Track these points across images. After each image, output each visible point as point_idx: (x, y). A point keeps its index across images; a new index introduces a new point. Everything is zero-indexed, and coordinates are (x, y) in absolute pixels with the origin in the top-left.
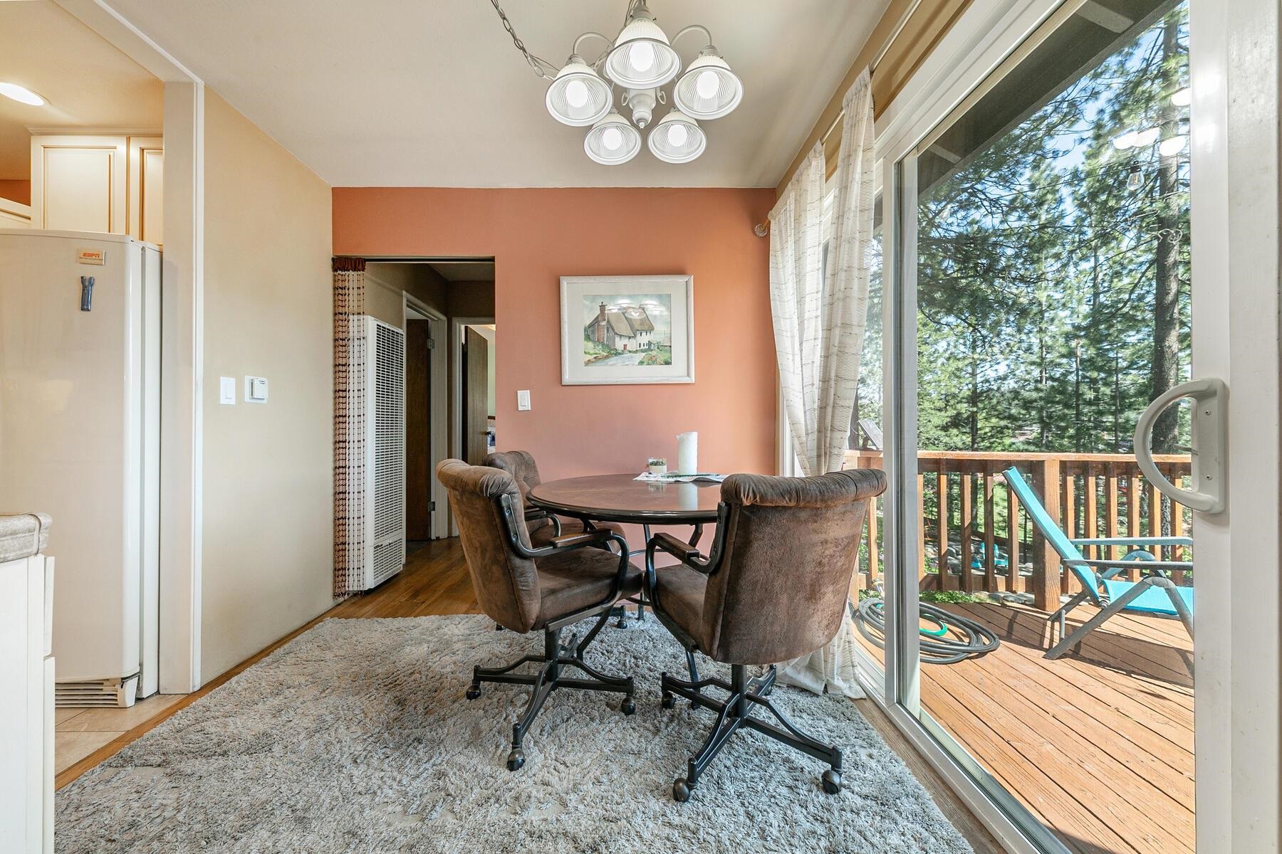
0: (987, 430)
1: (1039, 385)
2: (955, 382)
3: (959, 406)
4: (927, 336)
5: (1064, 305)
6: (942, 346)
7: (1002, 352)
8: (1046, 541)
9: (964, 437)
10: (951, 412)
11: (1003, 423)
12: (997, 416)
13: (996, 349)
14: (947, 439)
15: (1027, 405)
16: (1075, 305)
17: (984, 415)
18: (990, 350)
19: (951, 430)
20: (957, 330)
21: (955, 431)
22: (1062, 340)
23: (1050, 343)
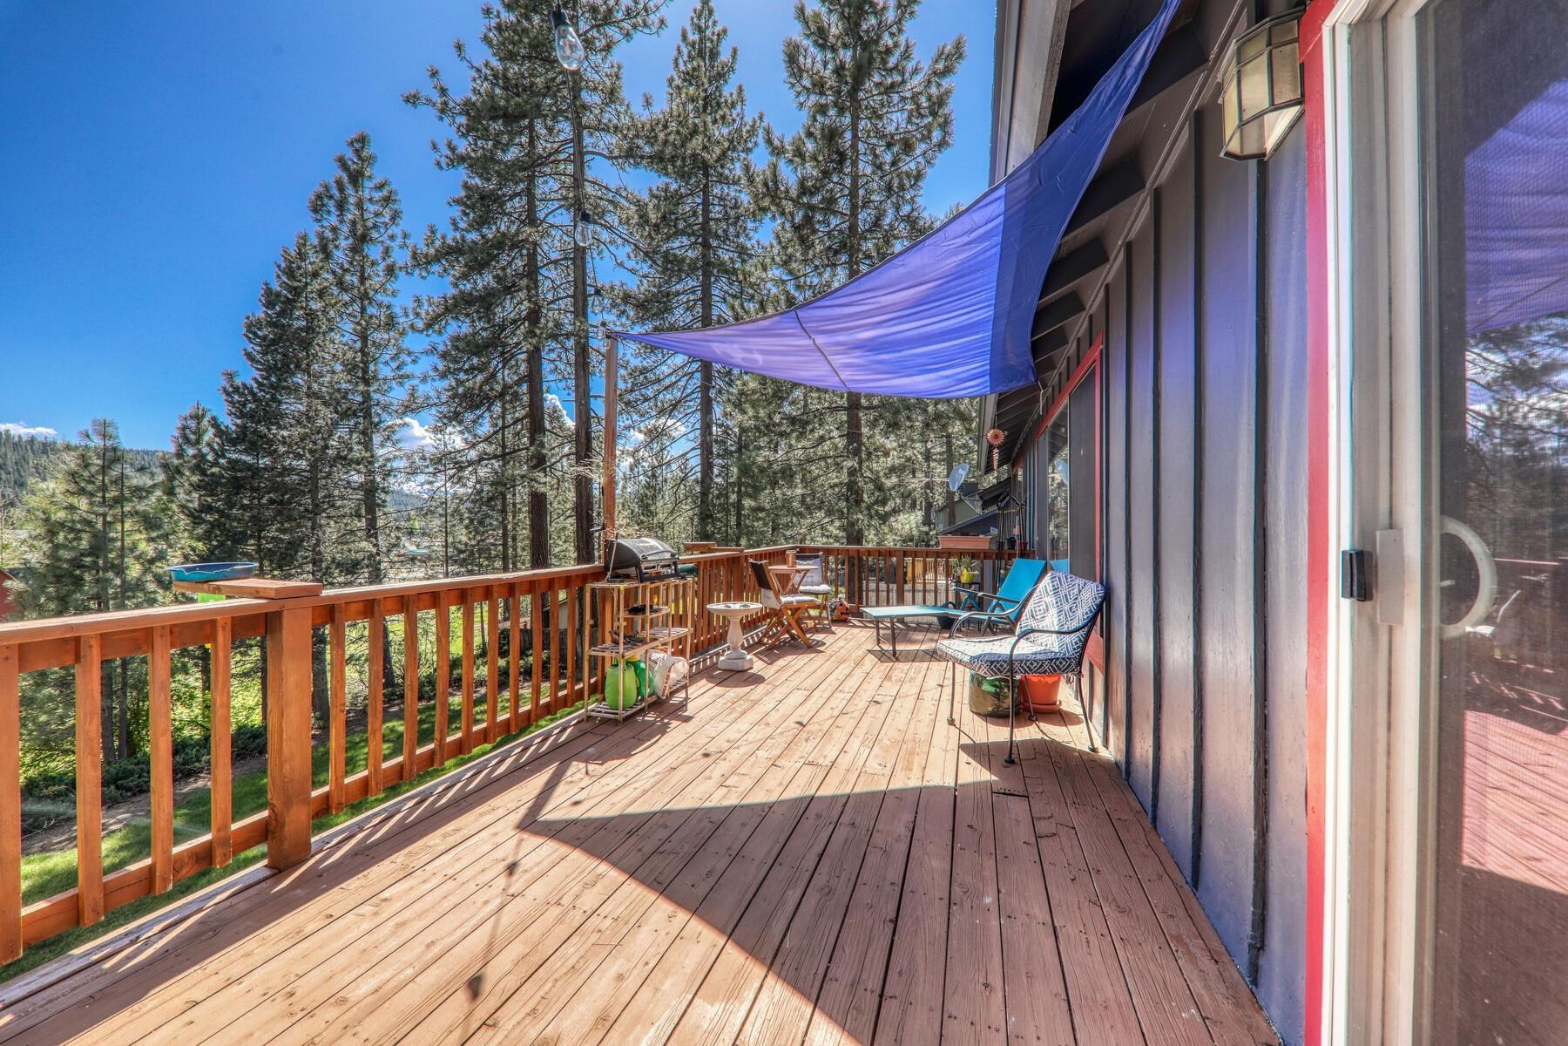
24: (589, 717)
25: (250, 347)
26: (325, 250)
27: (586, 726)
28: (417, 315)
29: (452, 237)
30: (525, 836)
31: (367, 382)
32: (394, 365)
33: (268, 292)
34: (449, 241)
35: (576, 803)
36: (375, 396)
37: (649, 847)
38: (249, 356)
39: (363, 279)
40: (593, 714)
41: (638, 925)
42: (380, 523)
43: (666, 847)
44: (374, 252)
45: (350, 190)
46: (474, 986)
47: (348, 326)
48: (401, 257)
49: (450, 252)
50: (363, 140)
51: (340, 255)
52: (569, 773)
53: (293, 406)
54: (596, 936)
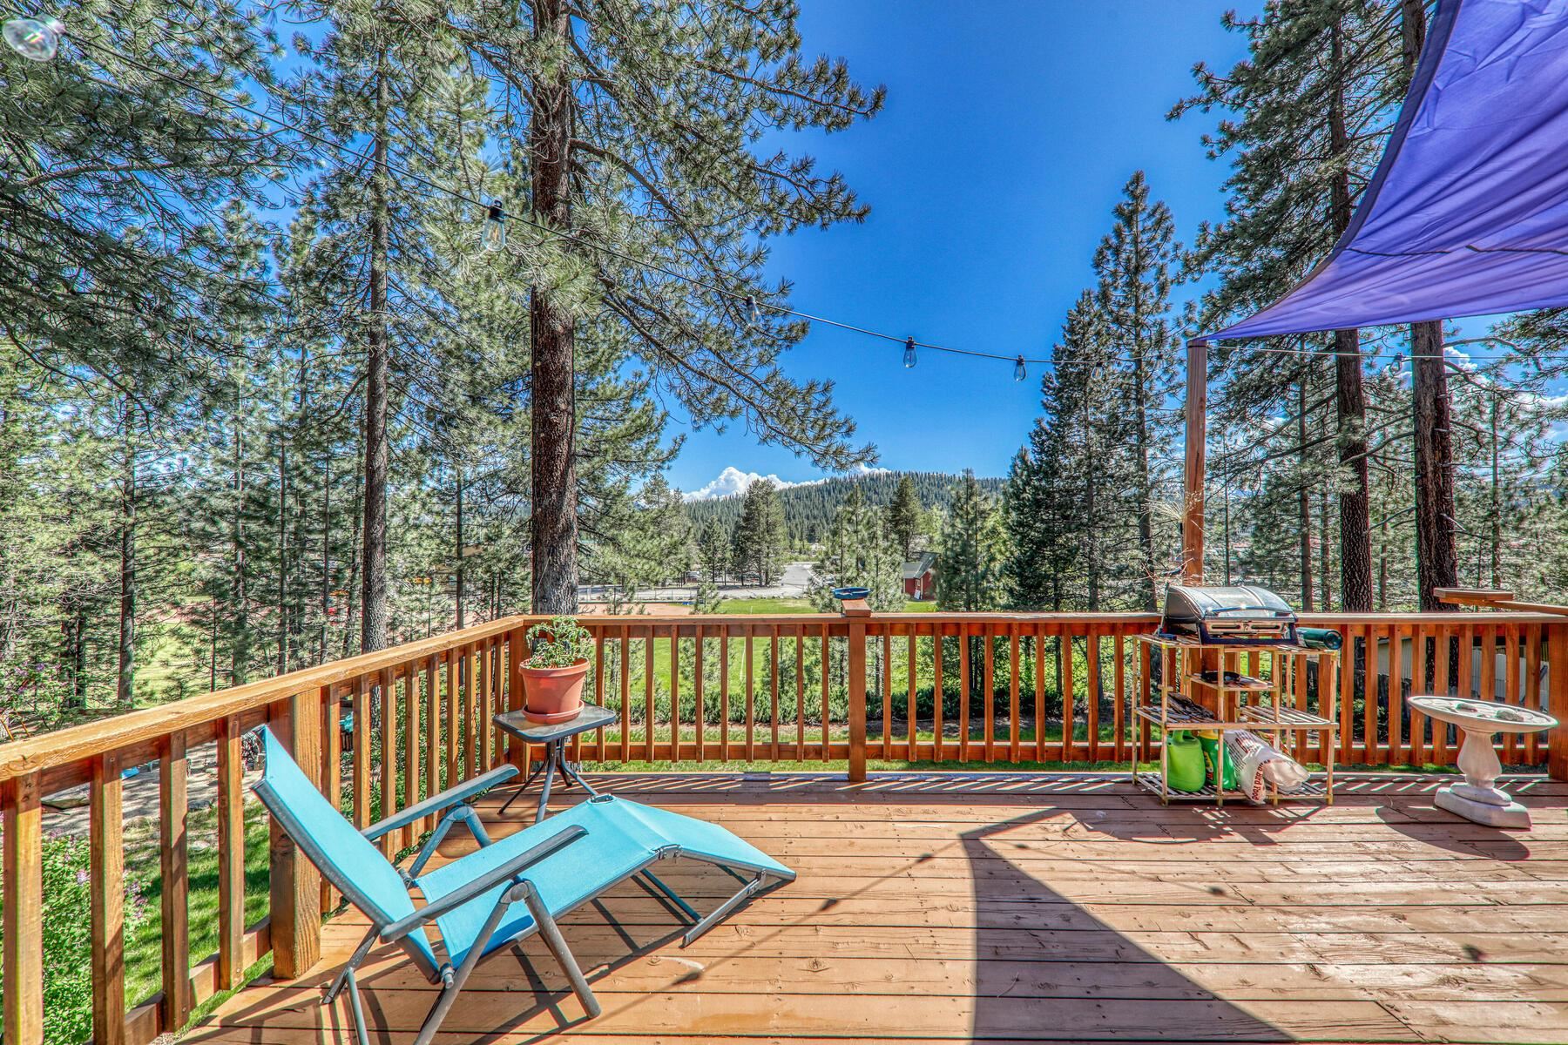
0: (151, 552)
1: (234, 492)
2: (91, 474)
3: (98, 515)
4: (28, 386)
5: (266, 396)
6: (63, 412)
7: (177, 440)
8: (298, 852)
9: (108, 566)
10: (81, 524)
11: (177, 542)
12: (169, 532)
13: (169, 434)
14: (73, 570)
15: (214, 516)
16: (279, 398)
17: (146, 529)
18: (157, 434)
19: (81, 554)
20: (96, 391)
21: (89, 556)
22: (263, 439)
23: (248, 439)
24: (1137, 783)
25: (1044, 399)
26: (1104, 297)
27: (1129, 788)
28: (1189, 321)
29: (1226, 222)
30: (959, 844)
31: (1139, 402)
32: (1165, 378)
33: (1056, 351)
34: (1224, 230)
35: (1022, 847)
36: (1147, 412)
37: (1030, 920)
38: (1046, 406)
39: (1138, 306)
40: (1143, 781)
41: (942, 962)
42: (1154, 531)
43: (1042, 935)
44: (1147, 278)
45: (1126, 232)
46: (831, 903)
47: (1124, 355)
48: (1173, 269)
49: (1225, 240)
50: (1137, 179)
51: (1117, 295)
52: (1052, 820)
53: (1076, 436)
54: (912, 941)
